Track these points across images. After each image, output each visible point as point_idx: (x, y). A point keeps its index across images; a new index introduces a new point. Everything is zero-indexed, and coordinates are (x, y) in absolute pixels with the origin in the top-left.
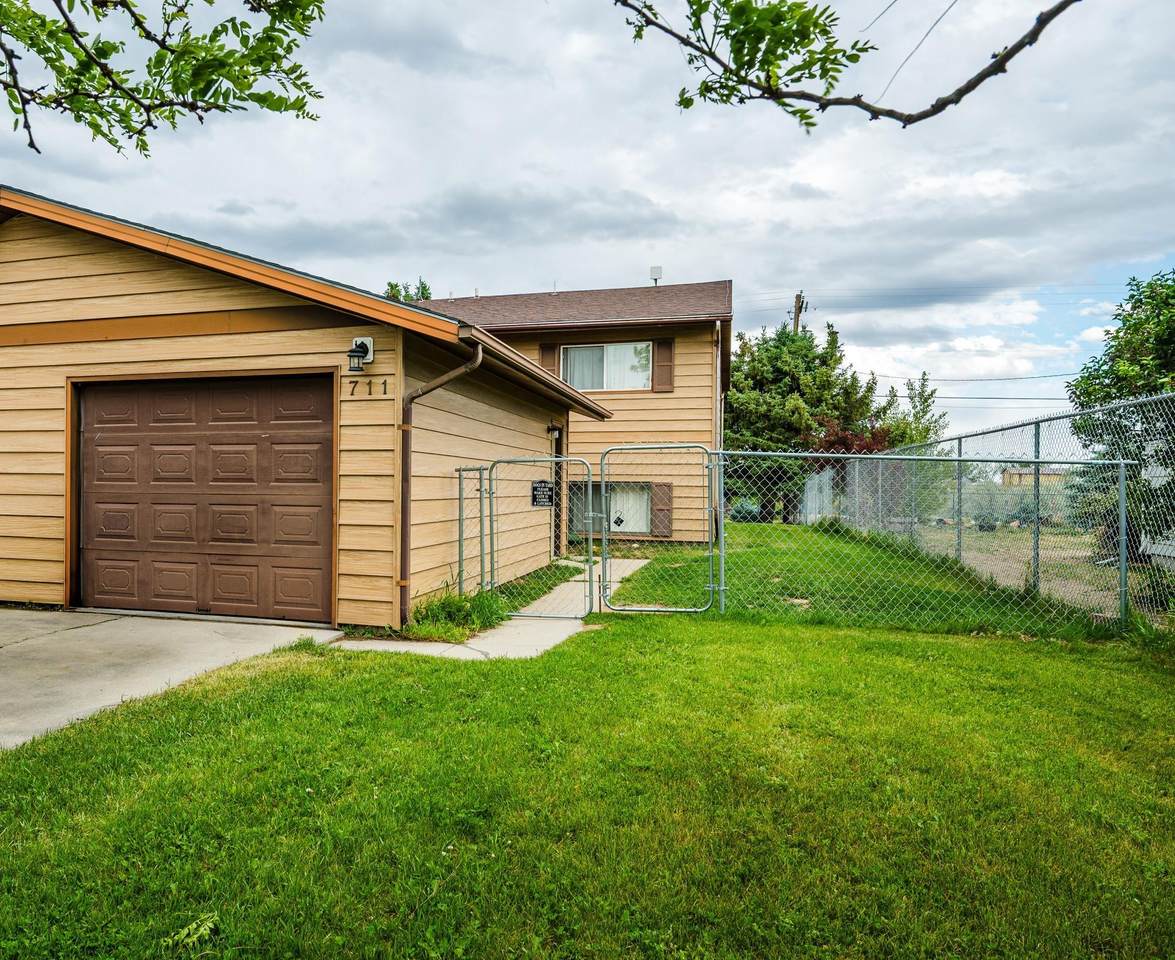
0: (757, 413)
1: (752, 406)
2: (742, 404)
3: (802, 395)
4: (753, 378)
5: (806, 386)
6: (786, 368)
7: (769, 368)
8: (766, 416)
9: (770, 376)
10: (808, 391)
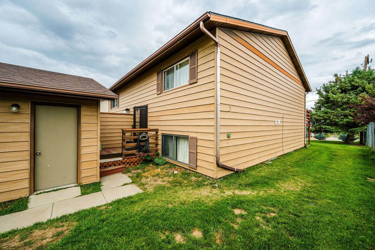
0: (342, 102)
1: (339, 100)
2: (335, 99)
3: (367, 93)
4: (341, 89)
5: (369, 89)
6: (357, 84)
7: (349, 85)
8: (347, 103)
9: (350, 88)
10: (370, 91)
